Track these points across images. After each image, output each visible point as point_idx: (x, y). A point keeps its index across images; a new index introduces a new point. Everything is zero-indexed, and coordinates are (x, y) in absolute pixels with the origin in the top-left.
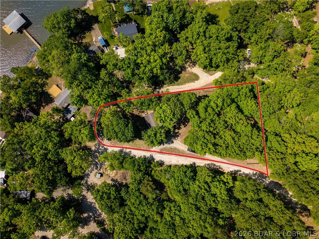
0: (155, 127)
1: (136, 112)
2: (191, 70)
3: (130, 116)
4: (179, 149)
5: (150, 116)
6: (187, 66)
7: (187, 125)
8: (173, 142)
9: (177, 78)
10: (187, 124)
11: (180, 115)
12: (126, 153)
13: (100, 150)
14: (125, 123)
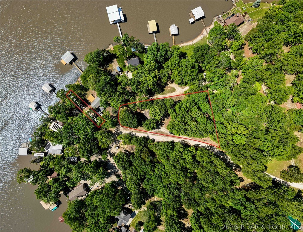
0: (150, 119)
1: (138, 111)
2: (171, 86)
3: (135, 113)
4: (164, 132)
5: (147, 113)
6: (168, 83)
7: (168, 118)
8: (160, 128)
9: (162, 91)
11: (164, 112)
12: (133, 135)
13: (117, 133)
14: (132, 117)
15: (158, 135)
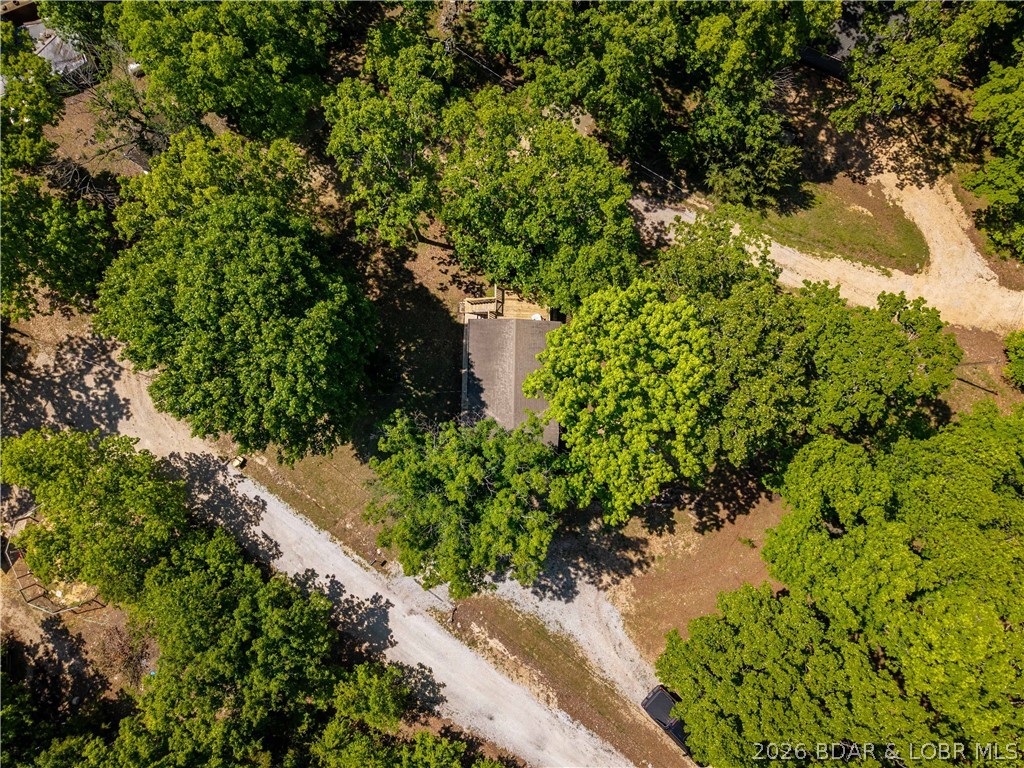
0: (504, 434)
1: (428, 268)
2: (896, 193)
3: (375, 275)
4: (593, 661)
5: (511, 334)
6: (883, 160)
7: (718, 525)
8: (568, 592)
9: (791, 196)
10: (723, 514)
11: (751, 444)
12: (225, 501)
13: (74, 393)
14: (287, 277)
15: (498, 661)
